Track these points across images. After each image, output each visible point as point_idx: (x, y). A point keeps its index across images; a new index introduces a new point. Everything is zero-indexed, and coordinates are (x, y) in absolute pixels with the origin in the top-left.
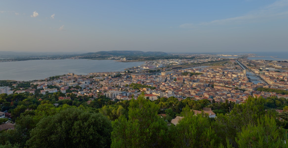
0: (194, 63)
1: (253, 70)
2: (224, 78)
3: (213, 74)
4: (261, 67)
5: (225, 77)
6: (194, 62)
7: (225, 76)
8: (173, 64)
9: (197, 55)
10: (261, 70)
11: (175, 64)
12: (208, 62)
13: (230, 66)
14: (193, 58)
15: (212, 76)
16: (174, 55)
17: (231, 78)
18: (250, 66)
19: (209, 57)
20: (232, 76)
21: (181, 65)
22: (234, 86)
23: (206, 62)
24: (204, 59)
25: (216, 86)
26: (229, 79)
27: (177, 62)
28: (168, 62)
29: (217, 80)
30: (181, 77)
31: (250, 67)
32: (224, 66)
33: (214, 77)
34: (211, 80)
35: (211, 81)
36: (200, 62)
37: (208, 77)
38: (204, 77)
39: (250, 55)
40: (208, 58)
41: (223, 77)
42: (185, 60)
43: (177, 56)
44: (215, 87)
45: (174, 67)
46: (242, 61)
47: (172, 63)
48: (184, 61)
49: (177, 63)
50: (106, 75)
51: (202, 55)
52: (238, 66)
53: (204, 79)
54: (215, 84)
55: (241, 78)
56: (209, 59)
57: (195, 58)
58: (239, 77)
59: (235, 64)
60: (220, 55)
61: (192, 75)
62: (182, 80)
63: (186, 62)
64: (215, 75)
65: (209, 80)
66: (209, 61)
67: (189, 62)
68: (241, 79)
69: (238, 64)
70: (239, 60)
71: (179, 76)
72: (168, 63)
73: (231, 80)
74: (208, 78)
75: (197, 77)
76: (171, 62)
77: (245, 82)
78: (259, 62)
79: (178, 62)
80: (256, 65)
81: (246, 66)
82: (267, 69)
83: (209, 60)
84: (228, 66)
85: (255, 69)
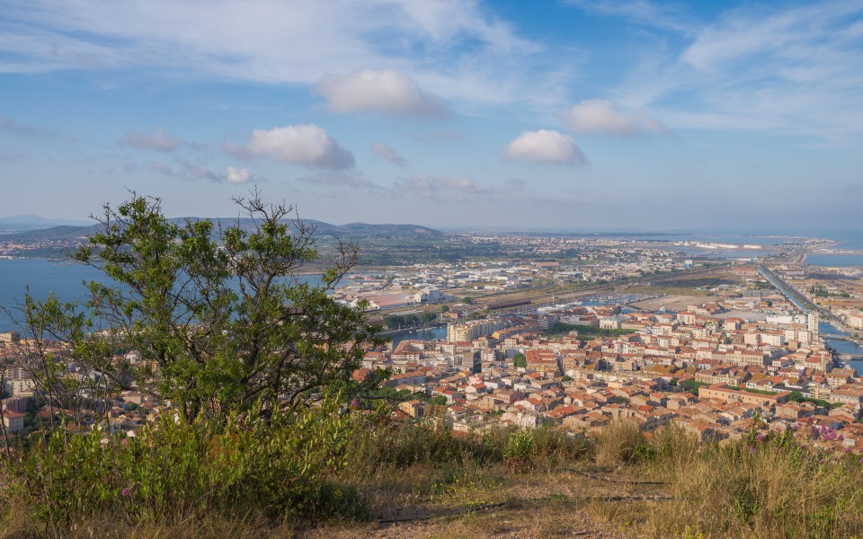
0: (577, 280)
1: (839, 312)
2: (731, 351)
3: (679, 331)
5: (731, 347)
6: (577, 276)
7: (728, 342)
8: (487, 287)
9: (581, 241)
11: (496, 288)
12: (638, 274)
13: (740, 296)
14: (569, 256)
15: (675, 343)
16: (476, 240)
17: (758, 352)
18: (822, 293)
19: (638, 253)
20: (760, 344)
21: (522, 287)
22: (781, 386)
23: (632, 277)
24: (621, 260)
25: (707, 386)
26: (750, 353)
27: (503, 274)
28: (458, 274)
29: (705, 361)
30: (543, 347)
31: (826, 300)
32: (712, 294)
33: (685, 345)
34: (674, 360)
35: (679, 364)
36: (604, 278)
37: (660, 349)
38: (643, 348)
39: (813, 243)
40: (635, 258)
41: (723, 348)
42: (537, 267)
43: (496, 246)
44: (703, 393)
45: (493, 300)
46: (783, 272)
47: (479, 281)
48: (534, 273)
49: (503, 283)
51: (604, 242)
52: (774, 296)
53: (645, 357)
54: (699, 377)
55: (800, 350)
56: (644, 264)
57: (579, 258)
58: (792, 346)
59: (760, 285)
60: (686, 244)
61: (584, 335)
62: (553, 362)
63: (544, 276)
64: (688, 336)
65: (668, 362)
66: (646, 270)
67: (556, 276)
68: (801, 353)
69: (773, 288)
70: (771, 269)
71: (531, 345)
72: (460, 281)
73: (759, 360)
74: (662, 353)
75: (611, 346)
76: (476, 275)
77: (820, 367)
79: (506, 278)
80: (846, 292)
81: (808, 296)
83: (644, 266)
84: (732, 297)
85: (846, 312)
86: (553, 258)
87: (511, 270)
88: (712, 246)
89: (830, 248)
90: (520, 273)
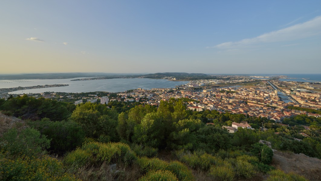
1: (284, 90)
4: (293, 88)
5: (257, 96)
6: (229, 82)
8: (212, 84)
9: (232, 76)
10: (292, 91)
13: (262, 86)
14: (228, 79)
15: (245, 94)
16: (212, 76)
17: (263, 97)
18: (281, 86)
19: (242, 78)
20: (264, 95)
21: (219, 84)
22: (266, 103)
23: (240, 83)
24: (239, 80)
25: (249, 103)
26: (261, 97)
28: (208, 81)
29: (251, 98)
30: (219, 94)
32: (256, 86)
33: (248, 95)
35: (245, 98)
36: (234, 83)
37: (242, 95)
38: (239, 95)
39: (282, 77)
40: (241, 79)
41: (255, 96)
42: (222, 80)
43: (215, 77)
45: (213, 86)
46: (273, 82)
47: (211, 83)
48: (221, 82)
49: (215, 83)
50: (163, 90)
51: (236, 76)
53: (239, 97)
54: (248, 101)
55: (273, 97)
57: (230, 79)
58: (271, 96)
59: (267, 85)
60: (253, 77)
61: (228, 92)
62: (221, 97)
63: (223, 82)
64: (248, 93)
65: (243, 98)
67: (225, 82)
69: (270, 85)
70: (271, 81)
71: (217, 94)
72: (208, 83)
73: (263, 99)
75: (232, 94)
76: (211, 82)
77: (276, 101)
78: (290, 84)
80: (287, 86)
81: (278, 87)
82: (298, 89)
83: (243, 81)
84: (260, 86)
85: (286, 90)
86: (226, 79)
87: (217, 81)
88: (258, 77)
89: (285, 77)
90: (219, 81)
